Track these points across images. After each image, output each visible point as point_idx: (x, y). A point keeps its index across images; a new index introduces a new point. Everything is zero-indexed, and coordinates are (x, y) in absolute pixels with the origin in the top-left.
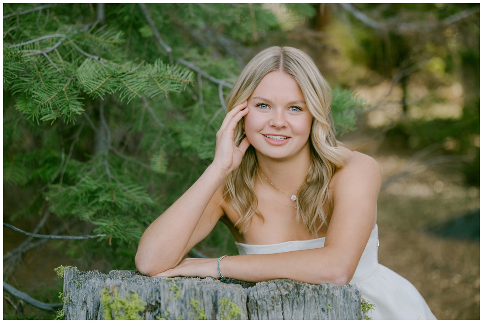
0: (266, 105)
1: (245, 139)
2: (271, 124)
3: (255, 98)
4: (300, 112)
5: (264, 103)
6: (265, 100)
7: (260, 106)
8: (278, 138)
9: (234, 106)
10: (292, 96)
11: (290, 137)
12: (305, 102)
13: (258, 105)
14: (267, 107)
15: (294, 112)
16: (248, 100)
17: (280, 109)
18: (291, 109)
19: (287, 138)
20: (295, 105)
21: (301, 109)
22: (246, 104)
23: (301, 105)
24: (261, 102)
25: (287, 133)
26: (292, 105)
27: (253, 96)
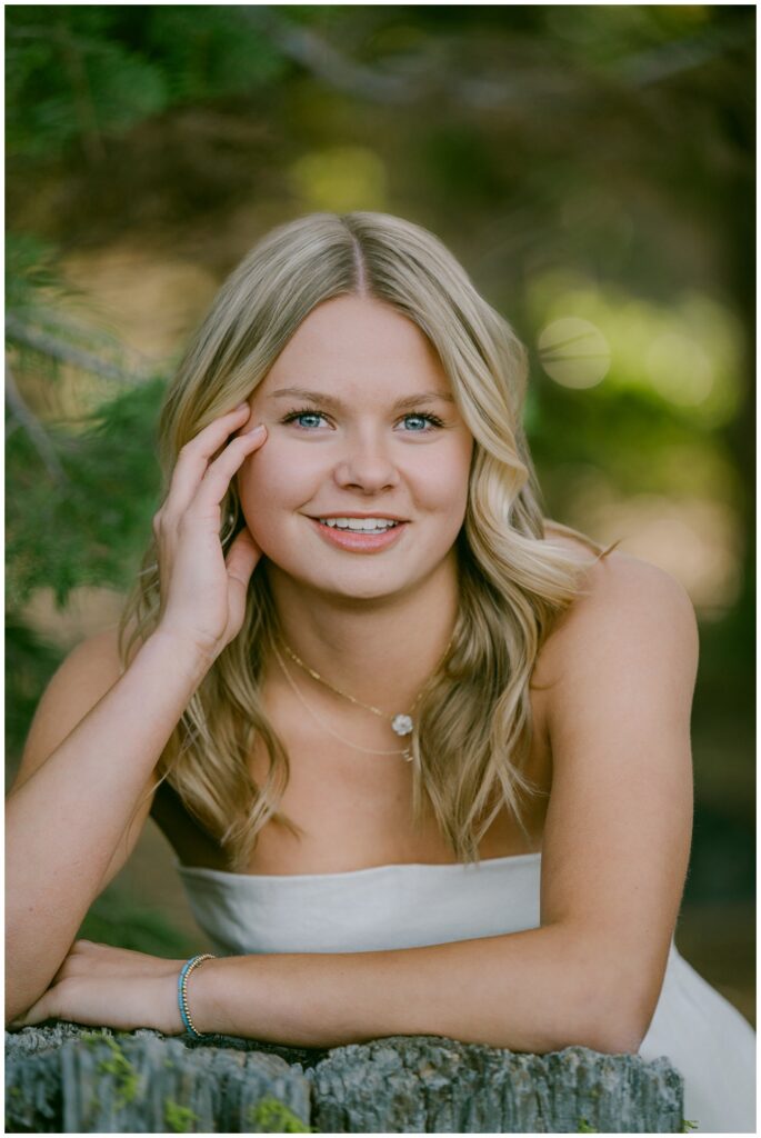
0: (318, 415)
1: (242, 536)
2: (345, 478)
3: (280, 394)
4: (436, 433)
5: (314, 407)
6: (316, 398)
7: (298, 421)
8: (370, 524)
9: (199, 425)
10: (409, 378)
11: (409, 522)
12: (450, 397)
13: (291, 419)
14: (323, 423)
15: (414, 434)
16: (249, 400)
17: (369, 426)
18: (402, 425)
19: (399, 523)
20: (419, 409)
21: (436, 423)
22: (244, 413)
23: (436, 407)
24: (301, 405)
25: (397, 505)
26: (409, 410)
27: (271, 387)
